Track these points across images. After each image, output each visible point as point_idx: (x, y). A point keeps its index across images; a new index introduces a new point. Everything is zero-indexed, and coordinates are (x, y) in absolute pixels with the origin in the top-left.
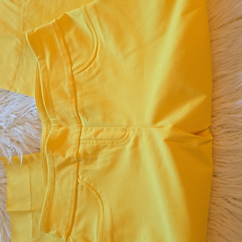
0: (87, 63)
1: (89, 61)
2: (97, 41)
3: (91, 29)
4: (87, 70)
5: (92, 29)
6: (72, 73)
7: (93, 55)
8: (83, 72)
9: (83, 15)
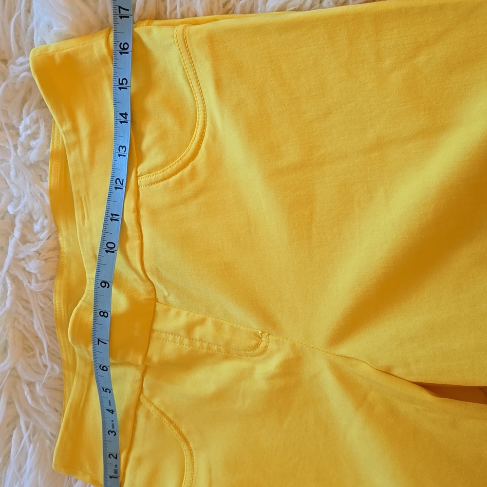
0: (173, 165)
1: (178, 161)
2: (205, 118)
3: (192, 89)
4: (172, 180)
5: (196, 89)
6: (137, 181)
7: (189, 149)
8: (161, 183)
9: (179, 53)
